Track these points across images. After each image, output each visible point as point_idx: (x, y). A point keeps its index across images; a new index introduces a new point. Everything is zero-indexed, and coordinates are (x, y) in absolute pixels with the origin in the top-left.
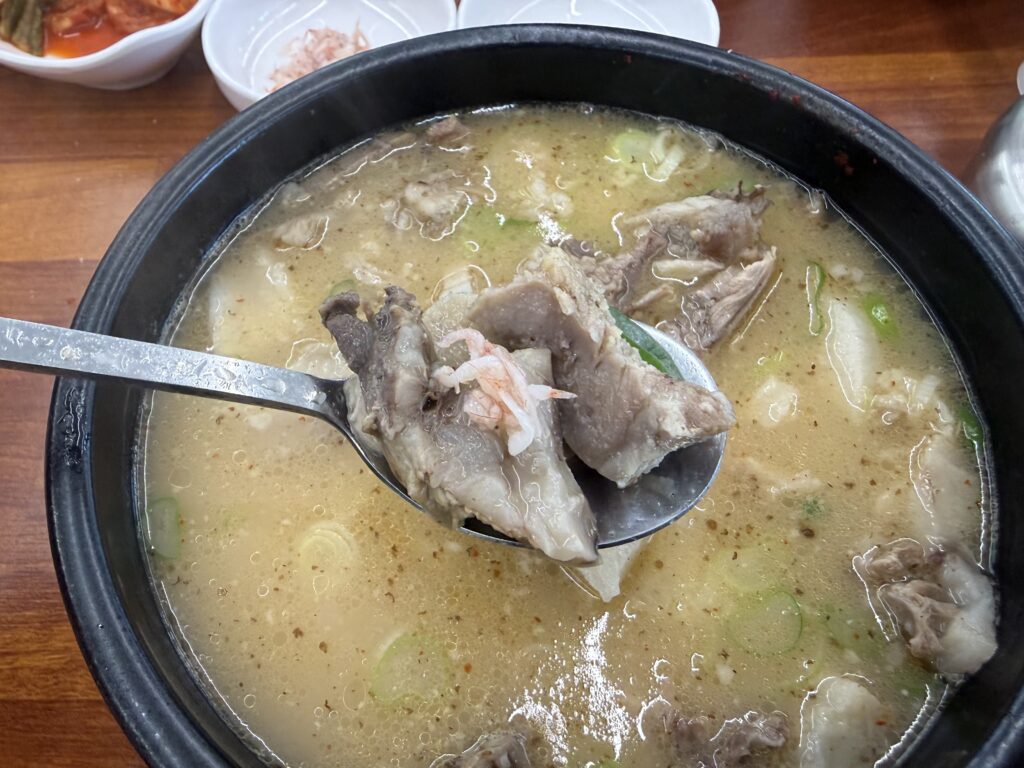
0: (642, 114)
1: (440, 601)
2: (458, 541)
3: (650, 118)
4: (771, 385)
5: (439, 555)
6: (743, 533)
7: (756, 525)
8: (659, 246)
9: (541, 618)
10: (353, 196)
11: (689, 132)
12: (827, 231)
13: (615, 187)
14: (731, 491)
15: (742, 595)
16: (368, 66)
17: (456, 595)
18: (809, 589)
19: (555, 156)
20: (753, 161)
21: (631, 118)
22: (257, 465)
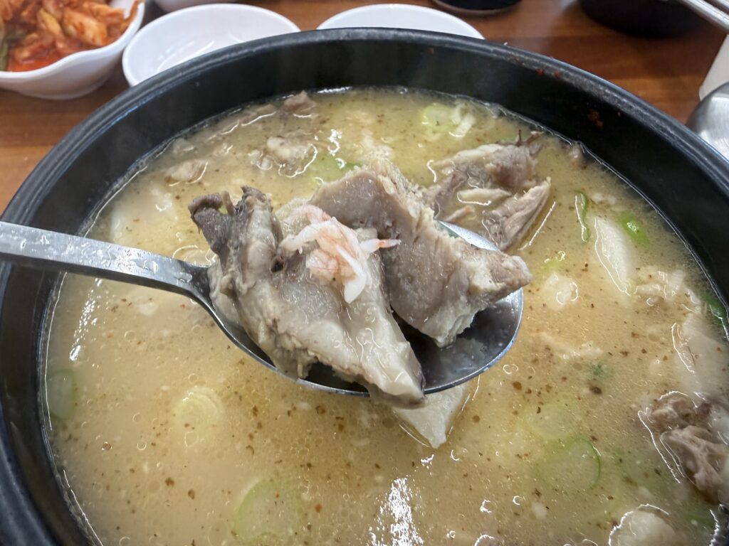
0: (443, 93)
1: (294, 452)
2: (308, 401)
3: (450, 97)
4: (555, 278)
5: (293, 413)
6: (544, 392)
7: (553, 385)
8: (461, 180)
9: (380, 465)
10: (228, 148)
11: (478, 105)
12: (587, 170)
13: (426, 142)
14: (530, 359)
15: (547, 442)
16: (240, 53)
17: (307, 446)
18: (602, 436)
19: (379, 121)
20: (526, 124)
21: (435, 97)
22: (144, 341)
